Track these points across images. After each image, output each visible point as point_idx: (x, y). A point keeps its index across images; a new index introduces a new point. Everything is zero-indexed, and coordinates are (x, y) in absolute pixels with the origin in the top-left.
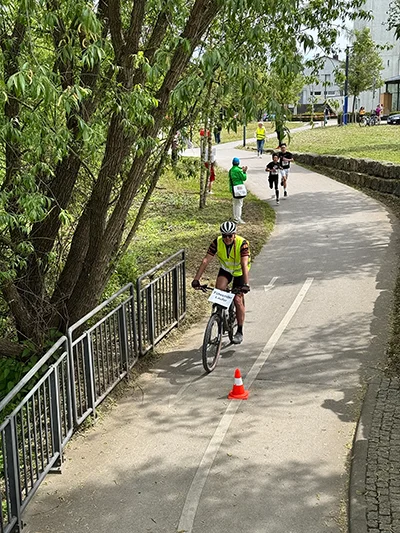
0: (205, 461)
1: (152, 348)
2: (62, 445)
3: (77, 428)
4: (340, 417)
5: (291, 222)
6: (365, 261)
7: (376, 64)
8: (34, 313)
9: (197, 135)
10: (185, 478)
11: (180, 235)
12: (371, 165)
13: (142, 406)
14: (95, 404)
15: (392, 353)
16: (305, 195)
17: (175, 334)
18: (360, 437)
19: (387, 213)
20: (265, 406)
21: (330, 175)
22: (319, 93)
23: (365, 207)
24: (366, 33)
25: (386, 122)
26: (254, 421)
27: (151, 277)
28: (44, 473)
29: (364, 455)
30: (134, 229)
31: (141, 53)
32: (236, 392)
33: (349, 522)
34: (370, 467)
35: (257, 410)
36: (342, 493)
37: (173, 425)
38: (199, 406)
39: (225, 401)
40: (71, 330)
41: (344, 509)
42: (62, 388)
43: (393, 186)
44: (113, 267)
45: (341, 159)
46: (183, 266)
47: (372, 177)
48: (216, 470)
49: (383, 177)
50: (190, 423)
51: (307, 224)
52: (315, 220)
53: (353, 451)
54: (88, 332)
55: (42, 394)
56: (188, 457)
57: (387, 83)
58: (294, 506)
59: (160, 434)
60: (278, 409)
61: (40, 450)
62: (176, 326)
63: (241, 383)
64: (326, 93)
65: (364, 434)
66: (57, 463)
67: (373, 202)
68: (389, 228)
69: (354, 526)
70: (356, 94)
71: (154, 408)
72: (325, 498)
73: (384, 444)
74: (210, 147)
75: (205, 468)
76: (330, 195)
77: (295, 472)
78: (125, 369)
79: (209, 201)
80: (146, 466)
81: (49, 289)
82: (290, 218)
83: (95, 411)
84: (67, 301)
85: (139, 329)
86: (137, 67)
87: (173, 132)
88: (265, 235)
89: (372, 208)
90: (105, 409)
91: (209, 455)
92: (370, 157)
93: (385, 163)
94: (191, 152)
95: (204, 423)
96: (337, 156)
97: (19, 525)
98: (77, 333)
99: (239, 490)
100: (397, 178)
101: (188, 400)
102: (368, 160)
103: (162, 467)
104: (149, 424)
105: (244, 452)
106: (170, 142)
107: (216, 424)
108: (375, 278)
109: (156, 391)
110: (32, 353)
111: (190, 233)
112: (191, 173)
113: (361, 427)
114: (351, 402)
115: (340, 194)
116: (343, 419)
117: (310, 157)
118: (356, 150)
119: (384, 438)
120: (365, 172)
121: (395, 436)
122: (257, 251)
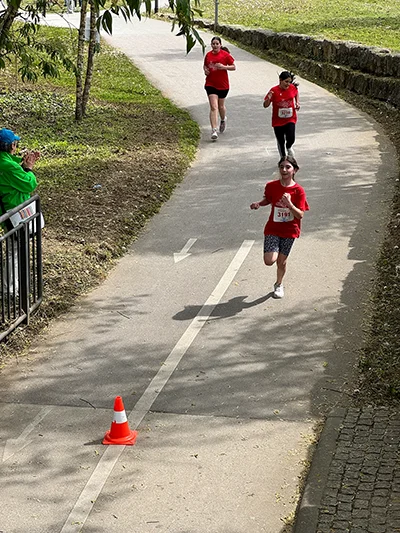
12: (356, 52)
15: (367, 366)
17: (22, 335)
19: (375, 134)
23: (342, 122)
32: (117, 434)
39: (98, 449)
43: (388, 89)
45: (308, 40)
47: (356, 73)
49: (373, 73)
51: (249, 149)
52: (261, 143)
62: (25, 322)
63: (125, 420)
68: (376, 158)
73: (344, 517)
79: (92, 105)
88: (181, 168)
89: (349, 123)
92: (355, 38)
93: (377, 49)
96: (304, 36)
100: (395, 75)
102: (351, 43)
111: (60, 161)
113: (308, 486)
117: (261, 34)
118: (334, 26)
119: (344, 506)
120: (345, 64)
121: (361, 503)
122: (167, 193)
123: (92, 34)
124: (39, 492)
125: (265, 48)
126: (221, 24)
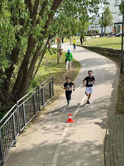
0: (60, 141)
1: (43, 107)
2: (16, 138)
3: (20, 132)
4: (101, 127)
5: (86, 67)
6: (109, 79)
7: (111, 18)
8: (6, 97)
9: (56, 41)
10: (54, 147)
11: (51, 72)
12: (110, 49)
13: (40, 125)
14: (26, 125)
15: (117, 108)
16: (90, 59)
17: (50, 103)
18: (108, 133)
19: (115, 64)
20: (78, 124)
21: (97, 53)
22: (94, 27)
23: (108, 63)
24: (108, 8)
25: (114, 36)
26: (75, 129)
27: (43, 85)
28: (10, 147)
29: (109, 139)
30: (37, 70)
31: (38, 15)
32: (70, 120)
33: (105, 159)
34: (111, 142)
35: (76, 125)
36: (102, 150)
37: (50, 131)
38: (58, 125)
39: (66, 123)
40: (18, 102)
41: (103, 155)
42: (15, 120)
43: (117, 56)
44: (30, 82)
45: (101, 48)
46: (52, 82)
47: (110, 53)
48: (64, 144)
49: (114, 53)
50: (56, 130)
53: (105, 138)
54: (23, 103)
55: (9, 122)
56: (55, 140)
57: (115, 24)
58: (88, 155)
59: (46, 134)
60: (82, 125)
61: (9, 139)
62: (51, 100)
63: (71, 118)
64: (96, 27)
65: (109, 132)
66: (15, 143)
67: (111, 61)
68: (116, 69)
69: (106, 161)
70: (105, 27)
71: (44, 126)
72: (97, 152)
73: (115, 135)
74: (60, 44)
75: (60, 143)
76: (98, 59)
77: (88, 144)
78: (35, 114)
79: (60, 61)
80: (42, 144)
81: (11, 90)
82: (85, 66)
83: (26, 127)
84: (16, 93)
85: (39, 101)
86: (37, 19)
87: (49, 40)
88: (78, 72)
89: (110, 63)
90: (29, 127)
91: (62, 140)
93: (114, 49)
94: (54, 46)
95: (60, 130)
96: (100, 47)
97: (3, 163)
98: (20, 103)
99: (71, 150)
100: (118, 53)
101: (55, 123)
102: (109, 48)
103: (47, 144)
104: (43, 131)
105: (72, 138)
106: (48, 43)
107: (63, 130)
108: (111, 85)
109: (45, 121)
110: (6, 109)
111: (54, 72)
112: (54, 53)
113: (108, 130)
114: (105, 123)
115: (100, 59)
116: (102, 128)
117: (91, 47)
118: (105, 45)
119: (115, 133)
120: (108, 52)
121: (118, 133)
122: (75, 77)
123: (60, 48)
124: (58, 133)
125: (92, 49)
126: (83, 45)
